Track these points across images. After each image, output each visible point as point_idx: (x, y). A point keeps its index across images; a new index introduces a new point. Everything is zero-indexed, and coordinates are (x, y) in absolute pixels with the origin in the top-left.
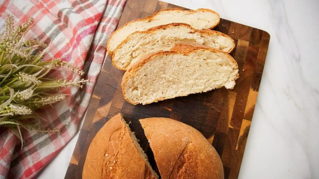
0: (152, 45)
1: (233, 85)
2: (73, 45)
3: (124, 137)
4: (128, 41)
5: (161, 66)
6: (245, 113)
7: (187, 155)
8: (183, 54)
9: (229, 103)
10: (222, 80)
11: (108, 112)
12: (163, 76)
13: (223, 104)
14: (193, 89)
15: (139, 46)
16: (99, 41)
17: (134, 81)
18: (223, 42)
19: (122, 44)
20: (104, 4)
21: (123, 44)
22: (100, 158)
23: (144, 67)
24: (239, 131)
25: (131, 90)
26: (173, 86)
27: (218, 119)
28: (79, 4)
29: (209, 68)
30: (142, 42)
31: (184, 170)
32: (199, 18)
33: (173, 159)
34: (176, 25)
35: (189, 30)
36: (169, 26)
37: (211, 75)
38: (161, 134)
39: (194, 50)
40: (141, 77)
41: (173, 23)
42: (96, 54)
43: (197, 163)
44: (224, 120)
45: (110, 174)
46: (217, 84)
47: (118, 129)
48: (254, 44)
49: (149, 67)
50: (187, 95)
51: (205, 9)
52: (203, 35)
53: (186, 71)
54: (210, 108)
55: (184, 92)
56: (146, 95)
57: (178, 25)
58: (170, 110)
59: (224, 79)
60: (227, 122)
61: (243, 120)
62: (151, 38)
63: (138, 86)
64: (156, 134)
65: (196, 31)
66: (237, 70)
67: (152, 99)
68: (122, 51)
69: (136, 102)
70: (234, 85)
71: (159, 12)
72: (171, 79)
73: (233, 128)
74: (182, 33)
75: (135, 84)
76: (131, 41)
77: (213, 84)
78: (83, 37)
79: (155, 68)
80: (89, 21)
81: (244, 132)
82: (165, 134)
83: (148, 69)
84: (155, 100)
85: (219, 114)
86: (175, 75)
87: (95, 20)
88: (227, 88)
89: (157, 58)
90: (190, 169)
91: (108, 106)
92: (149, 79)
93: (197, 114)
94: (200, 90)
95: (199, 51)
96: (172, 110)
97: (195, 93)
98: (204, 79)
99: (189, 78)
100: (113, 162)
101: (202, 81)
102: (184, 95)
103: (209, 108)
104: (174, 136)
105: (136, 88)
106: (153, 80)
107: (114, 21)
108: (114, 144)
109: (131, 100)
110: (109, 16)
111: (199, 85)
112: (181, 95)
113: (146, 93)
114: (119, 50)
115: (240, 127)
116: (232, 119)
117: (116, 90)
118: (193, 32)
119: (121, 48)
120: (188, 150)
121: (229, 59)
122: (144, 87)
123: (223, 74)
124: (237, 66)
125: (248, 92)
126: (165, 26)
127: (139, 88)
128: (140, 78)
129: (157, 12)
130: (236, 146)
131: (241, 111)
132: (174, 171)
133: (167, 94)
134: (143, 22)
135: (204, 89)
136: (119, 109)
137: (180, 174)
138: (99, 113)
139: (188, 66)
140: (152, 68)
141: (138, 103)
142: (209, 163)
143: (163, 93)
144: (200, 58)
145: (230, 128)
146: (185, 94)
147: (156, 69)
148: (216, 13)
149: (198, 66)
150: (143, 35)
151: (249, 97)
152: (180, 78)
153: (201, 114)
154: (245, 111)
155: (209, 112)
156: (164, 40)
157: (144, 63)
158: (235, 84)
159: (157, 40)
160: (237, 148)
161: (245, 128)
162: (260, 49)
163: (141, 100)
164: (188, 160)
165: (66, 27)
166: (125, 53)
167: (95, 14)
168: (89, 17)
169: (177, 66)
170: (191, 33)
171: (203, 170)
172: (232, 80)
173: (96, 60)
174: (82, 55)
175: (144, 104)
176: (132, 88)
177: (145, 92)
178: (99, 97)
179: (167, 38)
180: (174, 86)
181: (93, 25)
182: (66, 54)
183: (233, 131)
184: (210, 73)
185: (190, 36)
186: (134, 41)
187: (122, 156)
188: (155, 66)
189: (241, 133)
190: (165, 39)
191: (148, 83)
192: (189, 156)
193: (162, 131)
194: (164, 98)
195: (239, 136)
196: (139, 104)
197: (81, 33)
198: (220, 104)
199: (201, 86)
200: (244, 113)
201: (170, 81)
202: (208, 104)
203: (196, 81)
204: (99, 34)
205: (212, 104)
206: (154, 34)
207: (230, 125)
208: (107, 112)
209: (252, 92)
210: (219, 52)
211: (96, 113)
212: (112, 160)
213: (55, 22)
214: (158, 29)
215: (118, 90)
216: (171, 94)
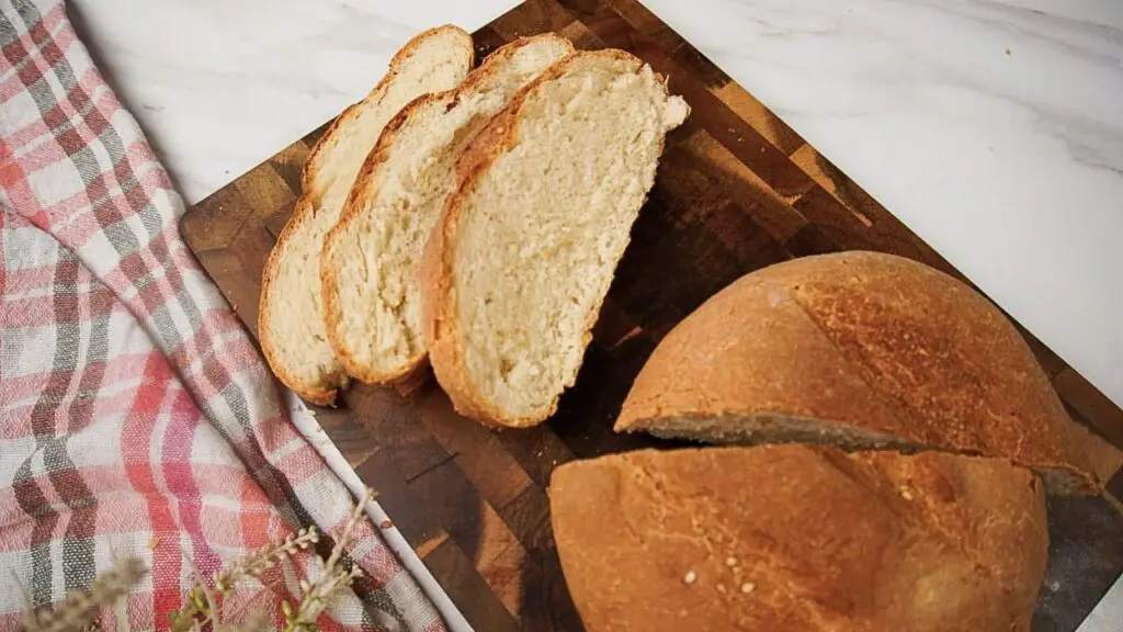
0: (405, 229)
1: (680, 103)
2: (177, 520)
3: (656, 476)
4: (339, 280)
5: (495, 234)
6: (772, 142)
7: (832, 317)
8: (505, 148)
9: (718, 163)
10: (650, 122)
11: (513, 538)
12: (526, 253)
13: (714, 181)
14: (620, 210)
15: (377, 261)
16: (242, 418)
17: (479, 347)
18: (537, 57)
19: (332, 305)
20: (132, 326)
21: (333, 301)
22: (684, 613)
23: (462, 279)
24: (819, 187)
25: (499, 382)
26: (573, 257)
27: (748, 217)
28: (56, 405)
29: (592, 124)
30: (372, 246)
31: (878, 348)
32: (419, 77)
33: (827, 357)
34: (398, 126)
35: (441, 105)
36: (385, 142)
37: (613, 135)
38: (716, 361)
39: (514, 112)
40: (482, 315)
41: (387, 128)
42: (274, 458)
43: (875, 304)
44: (760, 205)
45: (765, 606)
46: (649, 141)
47: (619, 489)
48: (592, 14)
49: (473, 267)
50: (629, 240)
51: (406, 48)
52: (483, 86)
53: (558, 184)
54: (702, 220)
55: (614, 241)
56: (547, 354)
57: (401, 117)
58: (637, 330)
59: (648, 113)
60: (773, 200)
61: (791, 158)
62: (382, 210)
63: (503, 351)
64: (706, 378)
65: (456, 93)
66: (647, 68)
67: (571, 347)
68: (351, 320)
69: (549, 403)
70: (684, 102)
71: (310, 167)
72: (550, 241)
73: (800, 196)
74: (436, 128)
75: (493, 355)
76: (344, 271)
77: (644, 153)
78: (187, 454)
79: (488, 254)
80: (146, 402)
81: (830, 176)
82: (723, 347)
83: (475, 276)
84: (583, 338)
85: (735, 208)
86: (548, 222)
87: (162, 383)
88: (681, 123)
89: (460, 221)
90: (883, 331)
91: (493, 525)
92: (505, 302)
93: (701, 264)
94: (639, 195)
95: (528, 101)
96: (642, 326)
97: (636, 215)
98: (613, 162)
99: (582, 195)
100: (731, 568)
101: (614, 169)
102: (626, 245)
103: (701, 224)
104: (745, 324)
105: (506, 367)
106: (519, 292)
107: (217, 320)
108: (662, 527)
109: (531, 409)
110: (187, 333)
111: (623, 187)
112: (619, 254)
113: (541, 347)
114: (340, 327)
115: (808, 179)
116: (772, 183)
117: (456, 460)
118: (452, 101)
119: (340, 316)
120: (818, 308)
121: (603, 58)
122: (521, 337)
123: (634, 107)
124: (636, 58)
125: (717, 102)
126: (376, 150)
127: (512, 357)
128: (485, 326)
129: (307, 170)
130: (859, 221)
131: (763, 150)
132: (868, 379)
133: (587, 289)
134: (302, 225)
135: (641, 182)
136: (527, 489)
137: (886, 369)
138: (497, 573)
139: (546, 167)
140: (481, 262)
141: (558, 399)
142: (893, 274)
143: (575, 301)
144: (548, 118)
145: (795, 205)
146: (623, 240)
147: (492, 254)
148: (441, 28)
149: (566, 143)
150: (353, 225)
151: (733, 108)
152: (565, 217)
153: (707, 253)
154: (767, 138)
155: (713, 230)
156: (415, 185)
157: (448, 270)
158: (681, 97)
159: (401, 204)
160: (868, 223)
161: (816, 169)
162: (614, 9)
163: (551, 380)
164: (853, 322)
165: (92, 505)
166: (366, 315)
167: (141, 370)
168: (133, 395)
169: (526, 193)
170: (450, 107)
171: (906, 297)
172: (666, 101)
173: (301, 471)
174: (244, 496)
175: (573, 379)
176: (497, 372)
177: (536, 347)
178: (439, 536)
179: (415, 175)
180: (579, 253)
181: (174, 397)
182: (187, 569)
183: (808, 202)
184: (608, 132)
185: (459, 116)
186: (348, 262)
187: (726, 520)
188: (481, 251)
189: (829, 186)
190: (415, 180)
191: (515, 316)
192: (840, 314)
193: (706, 354)
194: (592, 308)
195: (835, 196)
196: (560, 396)
197: (167, 450)
198: (709, 188)
199: (627, 183)
200: (771, 145)
201: (555, 253)
202: (688, 218)
203: (605, 183)
204: (218, 404)
205: (694, 209)
206: (376, 196)
207: (787, 199)
208: (507, 540)
209: (722, 94)
210: (567, 65)
211: (488, 581)
212: (720, 570)
213: (39, 540)
214: (370, 172)
215: (456, 454)
216: (596, 281)
